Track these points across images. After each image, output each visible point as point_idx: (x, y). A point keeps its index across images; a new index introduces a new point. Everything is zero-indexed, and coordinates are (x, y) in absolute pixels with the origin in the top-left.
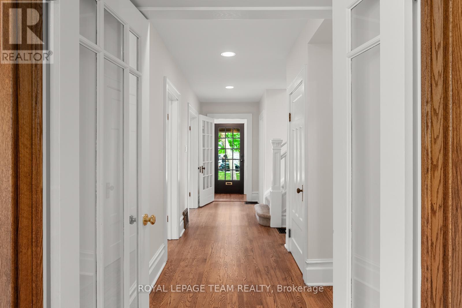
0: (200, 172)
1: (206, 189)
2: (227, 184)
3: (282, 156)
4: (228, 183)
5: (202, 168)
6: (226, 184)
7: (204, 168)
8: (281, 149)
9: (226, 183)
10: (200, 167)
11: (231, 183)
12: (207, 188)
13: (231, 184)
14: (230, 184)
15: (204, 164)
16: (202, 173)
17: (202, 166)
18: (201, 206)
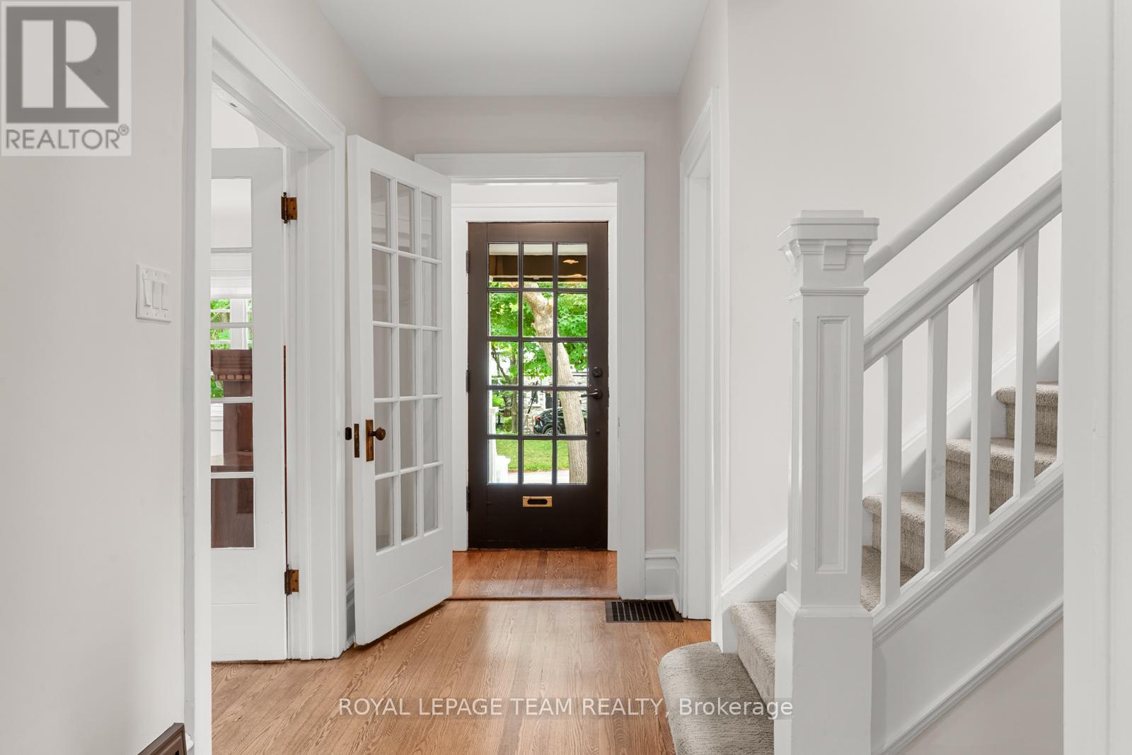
0: (357, 455)
1: (399, 545)
2: (530, 502)
3: (869, 344)
4: (533, 498)
5: (370, 434)
6: (525, 504)
7: (381, 434)
8: (866, 291)
9: (526, 499)
10: (357, 426)
11: (549, 498)
12: (404, 537)
13: (549, 504)
14: (545, 502)
15: (383, 409)
16: (370, 457)
17: (369, 423)
18: (362, 638)
